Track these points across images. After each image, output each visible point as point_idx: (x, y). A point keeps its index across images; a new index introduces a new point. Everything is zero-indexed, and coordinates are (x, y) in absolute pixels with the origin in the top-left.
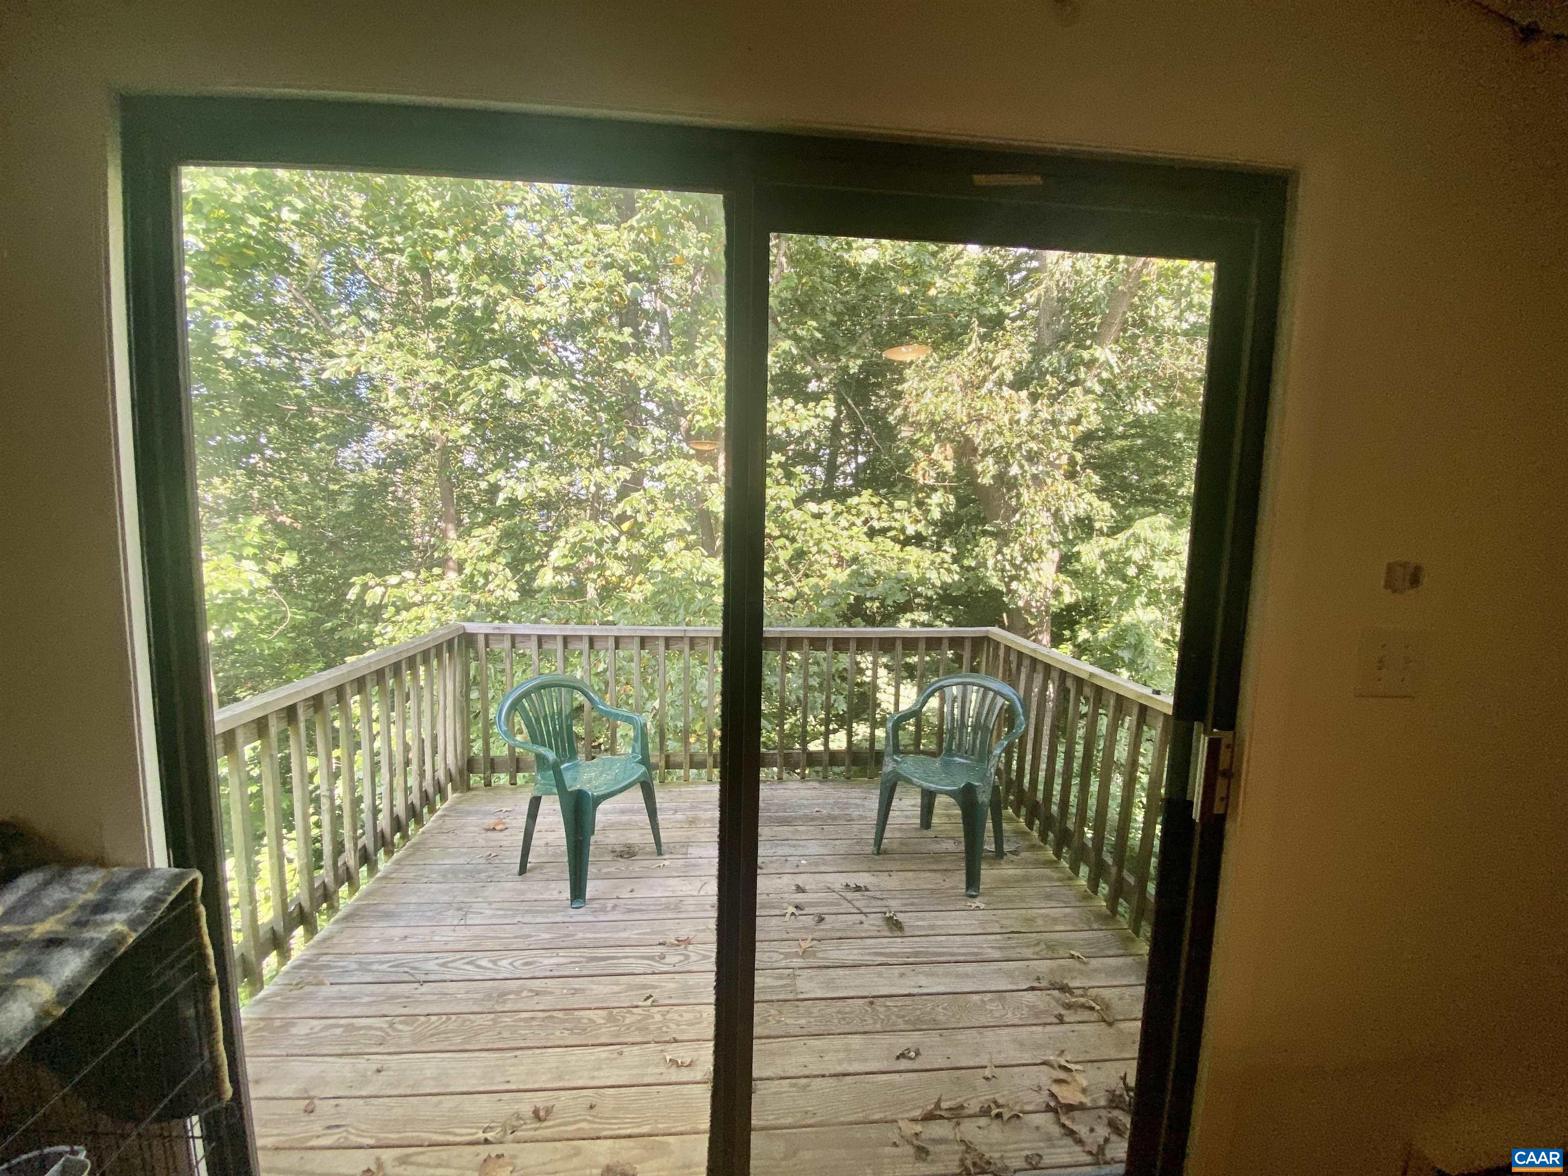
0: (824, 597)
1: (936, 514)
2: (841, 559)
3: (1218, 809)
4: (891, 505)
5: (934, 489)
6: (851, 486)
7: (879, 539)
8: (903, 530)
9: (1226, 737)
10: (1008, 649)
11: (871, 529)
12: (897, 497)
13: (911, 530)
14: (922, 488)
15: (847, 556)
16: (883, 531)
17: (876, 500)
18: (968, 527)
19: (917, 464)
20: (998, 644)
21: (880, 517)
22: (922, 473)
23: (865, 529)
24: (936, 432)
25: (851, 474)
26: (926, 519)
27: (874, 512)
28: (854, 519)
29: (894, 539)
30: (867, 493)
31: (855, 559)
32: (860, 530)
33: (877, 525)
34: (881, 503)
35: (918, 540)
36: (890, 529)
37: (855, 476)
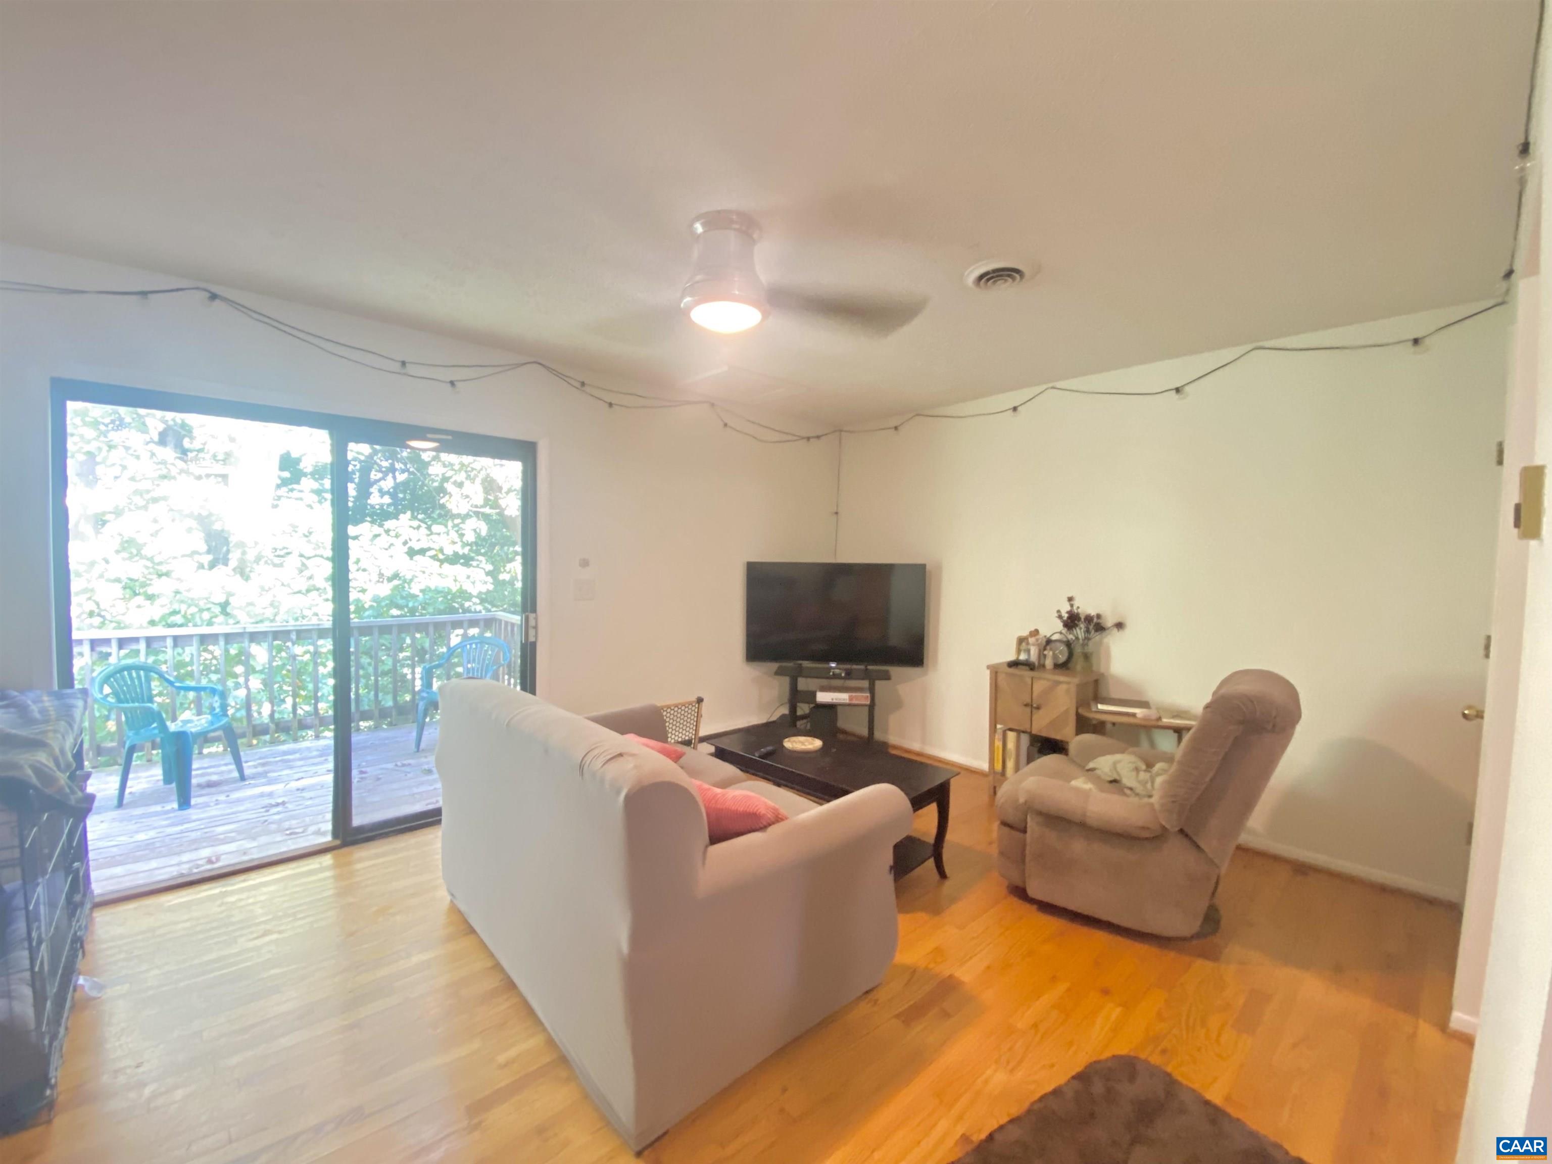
0: (366, 610)
1: (470, 537)
2: (381, 575)
3: (532, 639)
4: (429, 528)
5: (467, 516)
6: (389, 505)
7: (417, 558)
8: (441, 550)
9: (532, 616)
10: (506, 623)
11: (410, 549)
12: (435, 521)
13: (449, 551)
14: (458, 516)
15: (388, 573)
16: (422, 552)
17: (415, 523)
18: (502, 548)
19: (451, 496)
20: (500, 621)
21: (420, 538)
22: (455, 503)
23: (406, 549)
24: (466, 472)
25: (388, 493)
26: (462, 541)
27: (414, 534)
28: (394, 540)
29: (434, 557)
30: (405, 517)
31: (396, 576)
32: (400, 550)
33: (417, 547)
34: (419, 527)
35: (454, 559)
36: (429, 549)
37: (393, 495)
